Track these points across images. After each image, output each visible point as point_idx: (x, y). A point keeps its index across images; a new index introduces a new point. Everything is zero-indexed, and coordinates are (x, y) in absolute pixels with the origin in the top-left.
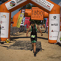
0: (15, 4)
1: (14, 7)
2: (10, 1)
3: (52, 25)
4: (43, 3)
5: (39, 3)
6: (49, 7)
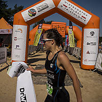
0: (35, 13)
1: (34, 17)
2: (29, 9)
3: (88, 44)
4: (76, 12)
5: (71, 12)
6: (84, 19)
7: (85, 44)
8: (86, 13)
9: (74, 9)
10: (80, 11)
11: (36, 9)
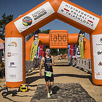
2: (23, 18)
3: (99, 53)
4: (81, 16)
5: (74, 16)
6: (92, 24)
7: (95, 54)
8: (93, 17)
9: (77, 12)
10: (85, 15)
11: (32, 17)
